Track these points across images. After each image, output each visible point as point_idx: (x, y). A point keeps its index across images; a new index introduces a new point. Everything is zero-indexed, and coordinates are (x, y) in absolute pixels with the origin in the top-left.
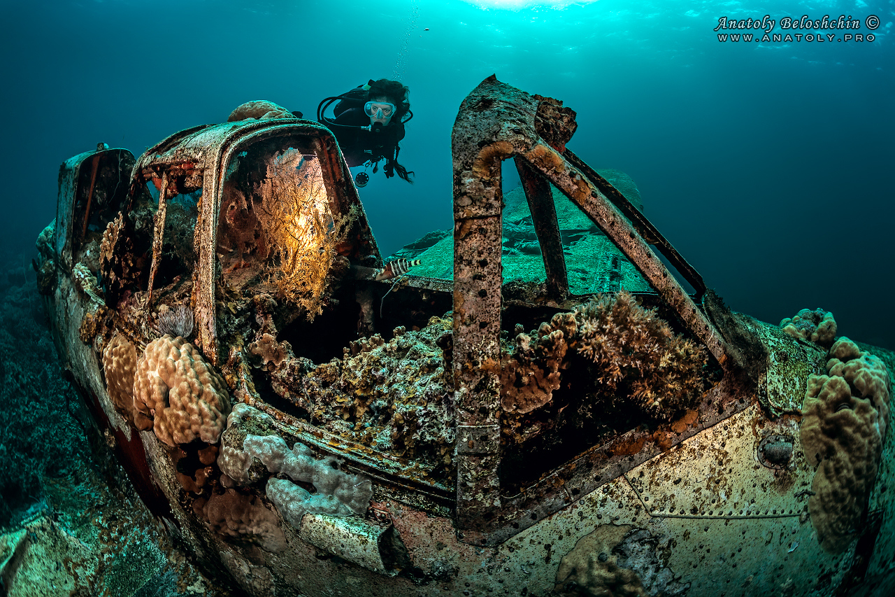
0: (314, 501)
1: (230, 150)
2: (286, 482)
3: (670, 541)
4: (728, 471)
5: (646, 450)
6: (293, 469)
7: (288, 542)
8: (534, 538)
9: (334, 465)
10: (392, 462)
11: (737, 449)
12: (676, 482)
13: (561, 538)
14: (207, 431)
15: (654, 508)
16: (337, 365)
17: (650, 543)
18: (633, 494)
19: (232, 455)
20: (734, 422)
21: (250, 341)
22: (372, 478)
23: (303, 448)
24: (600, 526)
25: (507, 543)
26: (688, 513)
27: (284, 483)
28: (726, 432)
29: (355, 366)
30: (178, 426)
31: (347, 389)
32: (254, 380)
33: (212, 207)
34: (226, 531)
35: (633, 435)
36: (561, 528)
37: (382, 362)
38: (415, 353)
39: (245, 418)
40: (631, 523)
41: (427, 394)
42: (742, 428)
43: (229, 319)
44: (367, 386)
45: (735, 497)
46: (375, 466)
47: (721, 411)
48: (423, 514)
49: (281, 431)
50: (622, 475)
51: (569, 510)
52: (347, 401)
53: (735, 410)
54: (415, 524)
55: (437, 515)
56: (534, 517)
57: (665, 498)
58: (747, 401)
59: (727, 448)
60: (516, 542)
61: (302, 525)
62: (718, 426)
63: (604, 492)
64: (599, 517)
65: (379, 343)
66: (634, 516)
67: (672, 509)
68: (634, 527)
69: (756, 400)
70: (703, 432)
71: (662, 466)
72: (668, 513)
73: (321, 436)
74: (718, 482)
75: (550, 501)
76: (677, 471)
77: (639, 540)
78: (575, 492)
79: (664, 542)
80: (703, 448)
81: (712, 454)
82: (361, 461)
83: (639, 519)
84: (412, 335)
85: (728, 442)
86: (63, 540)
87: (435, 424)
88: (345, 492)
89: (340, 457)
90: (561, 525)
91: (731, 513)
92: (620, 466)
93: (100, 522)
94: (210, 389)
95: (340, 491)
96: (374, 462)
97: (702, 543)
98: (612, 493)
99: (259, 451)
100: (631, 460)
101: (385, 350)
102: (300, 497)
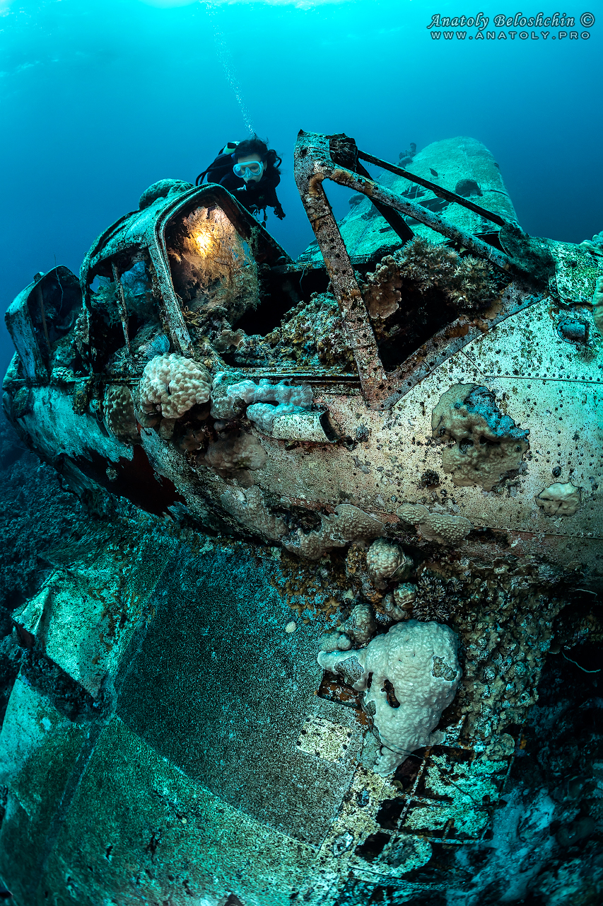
0: (278, 409)
1: (162, 228)
2: (259, 404)
3: (504, 395)
4: (535, 344)
5: (471, 332)
6: (262, 395)
7: (267, 453)
8: (412, 399)
9: (286, 384)
10: (321, 371)
11: (539, 329)
12: (498, 352)
13: (429, 397)
14: (200, 396)
15: (485, 371)
16: (278, 331)
17: (489, 395)
18: (469, 362)
19: (220, 402)
20: (533, 310)
21: (213, 339)
22: (311, 384)
23: (265, 380)
24: (453, 386)
25: (397, 405)
26: (511, 373)
27: (258, 406)
28: (528, 317)
29: (289, 328)
30: (180, 402)
31: (288, 343)
32: (223, 359)
33: (163, 266)
34: (224, 465)
35: (458, 323)
36: (428, 389)
37: (307, 318)
38: (325, 306)
39: (224, 378)
40: (473, 382)
41: (333, 325)
42: (541, 314)
43: (195, 330)
44: (299, 336)
45: (546, 363)
46: (310, 375)
47: (520, 303)
48: (344, 397)
49: (249, 377)
50: (460, 350)
51: (430, 377)
52: (289, 350)
53: (532, 302)
54: (342, 405)
55: (352, 395)
56: (409, 384)
57: (492, 364)
58: (540, 295)
59: (530, 328)
60: (402, 403)
61: (273, 427)
62: (520, 313)
63: (450, 363)
64: (451, 379)
65: (303, 307)
66: (473, 377)
67: (499, 371)
68: (475, 385)
69: (548, 294)
70: (510, 318)
71: (485, 342)
72: (497, 374)
73: (275, 371)
74: (529, 352)
75: (416, 371)
76: (497, 344)
77: (481, 394)
78: (432, 364)
79: (499, 395)
80: (512, 328)
81: (520, 332)
82: (302, 375)
83: (477, 379)
84: (321, 296)
85: (530, 324)
86: (81, 578)
87: (342, 341)
88: (296, 398)
89: (289, 377)
90: (428, 388)
91: (545, 376)
92: (456, 344)
93: (112, 548)
94: (197, 371)
95: (293, 399)
96: (310, 373)
97: (529, 397)
98: (455, 363)
99: (237, 392)
100: (463, 339)
101: (307, 310)
102: (269, 409)
